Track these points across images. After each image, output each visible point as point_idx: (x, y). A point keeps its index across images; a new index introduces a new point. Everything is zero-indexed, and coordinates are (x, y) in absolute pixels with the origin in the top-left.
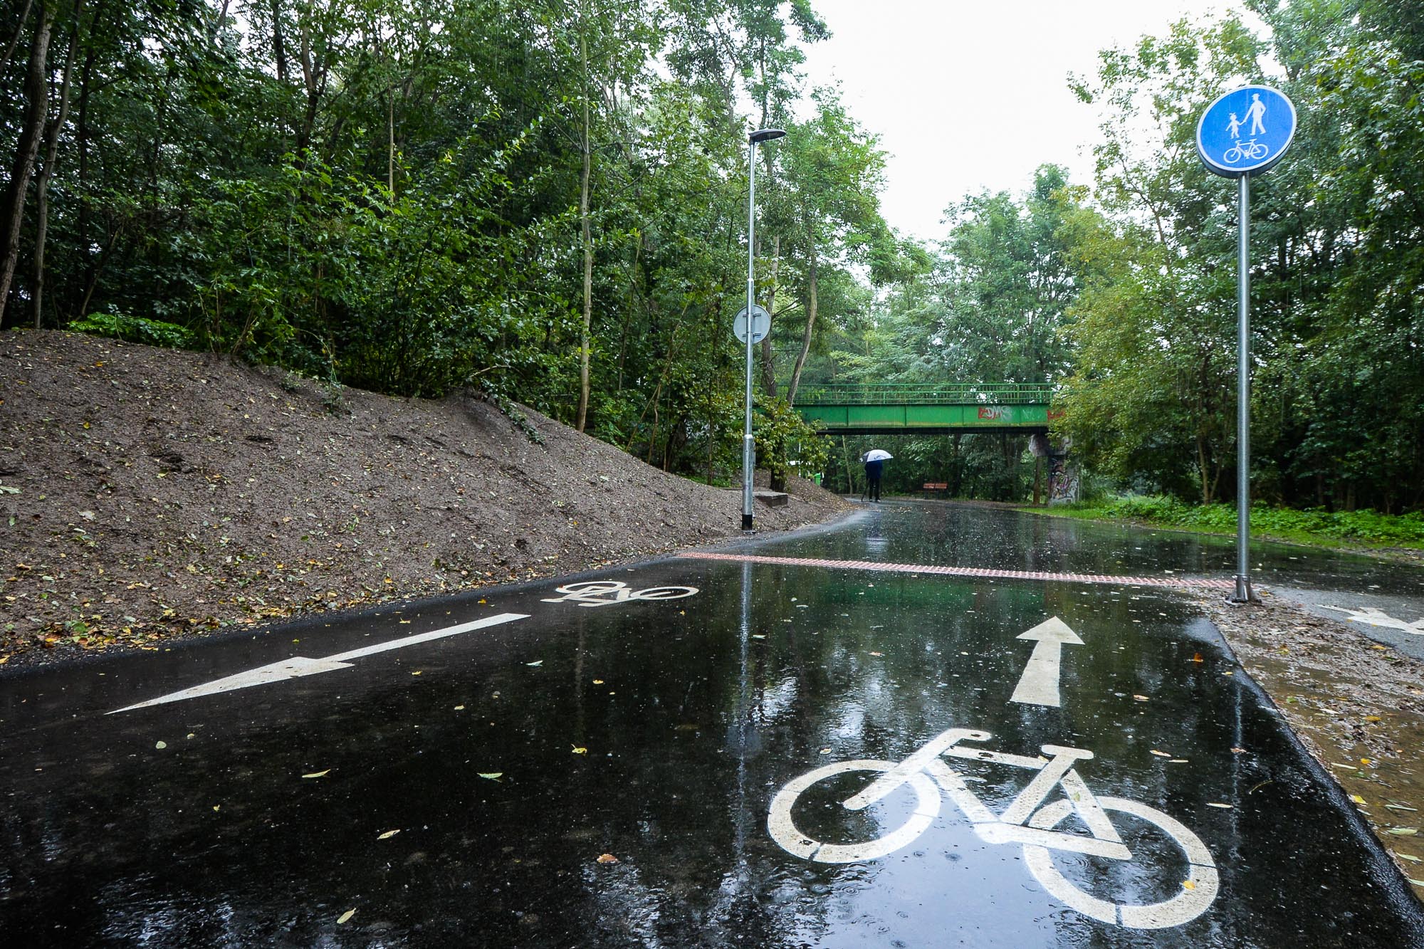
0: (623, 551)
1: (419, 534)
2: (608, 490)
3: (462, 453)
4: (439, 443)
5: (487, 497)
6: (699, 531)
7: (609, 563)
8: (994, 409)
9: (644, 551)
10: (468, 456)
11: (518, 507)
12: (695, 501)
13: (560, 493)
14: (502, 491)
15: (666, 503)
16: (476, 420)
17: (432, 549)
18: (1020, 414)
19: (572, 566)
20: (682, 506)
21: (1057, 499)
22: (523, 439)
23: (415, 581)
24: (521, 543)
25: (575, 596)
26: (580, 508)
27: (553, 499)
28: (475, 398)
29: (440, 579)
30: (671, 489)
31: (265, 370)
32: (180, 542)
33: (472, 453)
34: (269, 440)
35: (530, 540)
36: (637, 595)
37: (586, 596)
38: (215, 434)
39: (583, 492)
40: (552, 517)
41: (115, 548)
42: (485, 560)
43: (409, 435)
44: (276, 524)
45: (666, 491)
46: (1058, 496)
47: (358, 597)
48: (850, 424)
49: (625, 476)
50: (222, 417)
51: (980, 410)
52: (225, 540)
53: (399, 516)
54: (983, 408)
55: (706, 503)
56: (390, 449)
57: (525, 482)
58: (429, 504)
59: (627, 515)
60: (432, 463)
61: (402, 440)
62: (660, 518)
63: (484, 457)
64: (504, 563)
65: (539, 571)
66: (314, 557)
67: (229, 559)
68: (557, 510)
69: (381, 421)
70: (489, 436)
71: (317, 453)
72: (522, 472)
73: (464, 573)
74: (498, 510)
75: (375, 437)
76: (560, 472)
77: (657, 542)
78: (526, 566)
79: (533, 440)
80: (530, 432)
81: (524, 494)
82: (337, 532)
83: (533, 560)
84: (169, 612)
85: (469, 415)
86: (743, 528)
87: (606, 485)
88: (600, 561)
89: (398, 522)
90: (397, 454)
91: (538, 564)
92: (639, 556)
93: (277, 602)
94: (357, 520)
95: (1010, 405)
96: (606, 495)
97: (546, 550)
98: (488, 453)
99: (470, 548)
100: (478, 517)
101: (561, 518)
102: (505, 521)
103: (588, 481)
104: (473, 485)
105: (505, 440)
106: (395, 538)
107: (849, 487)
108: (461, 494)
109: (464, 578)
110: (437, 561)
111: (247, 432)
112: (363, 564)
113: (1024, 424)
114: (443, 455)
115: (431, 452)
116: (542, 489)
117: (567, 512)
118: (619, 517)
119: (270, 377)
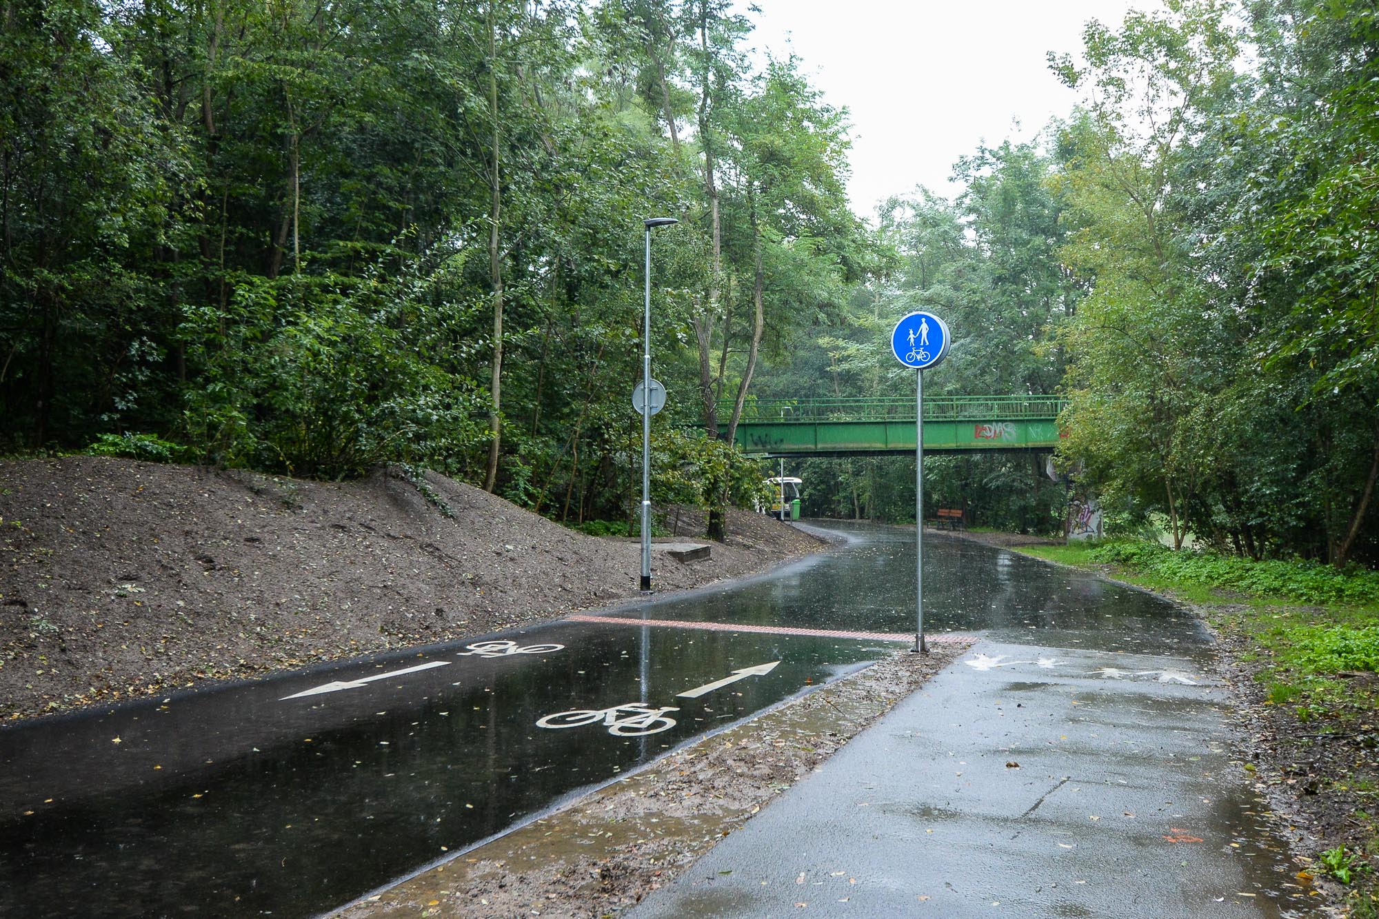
0: (522, 615)
1: (367, 607)
2: (512, 559)
3: (389, 535)
4: (370, 528)
5: (411, 574)
6: (595, 594)
7: (508, 626)
8: (994, 427)
9: (540, 614)
10: (394, 538)
11: (436, 582)
12: (598, 562)
13: (469, 565)
14: (422, 568)
15: (567, 568)
16: (398, 503)
17: (377, 618)
18: (1026, 431)
19: (479, 629)
20: (583, 569)
21: (1077, 535)
22: (437, 515)
23: (369, 641)
24: (439, 612)
25: (479, 651)
26: (487, 579)
27: (464, 572)
28: (393, 477)
29: (384, 639)
30: (575, 553)
31: (234, 474)
32: (229, 619)
33: (397, 535)
34: (257, 540)
35: (446, 608)
36: (521, 651)
37: (486, 650)
38: (225, 539)
39: (489, 563)
40: (463, 588)
41: (201, 624)
42: (415, 626)
43: (344, 522)
44: (278, 604)
45: (568, 555)
46: (1077, 531)
47: (337, 653)
48: (819, 446)
49: (530, 542)
50: (226, 525)
51: (977, 428)
52: (253, 617)
53: (352, 594)
54: (980, 426)
55: (610, 564)
56: (336, 537)
57: (440, 558)
58: (371, 584)
59: (528, 582)
60: (367, 547)
61: (343, 528)
62: (558, 583)
63: (407, 537)
64: (427, 627)
65: (453, 633)
66: (304, 626)
67: (258, 629)
68: (467, 582)
69: (325, 512)
70: (409, 516)
71: (290, 548)
72: (437, 549)
73: (400, 636)
74: (421, 585)
75: (323, 528)
76: (470, 544)
77: (553, 606)
78: (444, 630)
79: (447, 516)
80: (443, 507)
81: (440, 568)
82: (314, 608)
83: (448, 625)
84: (242, 661)
85: (390, 496)
86: (642, 589)
87: (510, 555)
88: (501, 625)
89: (352, 599)
90: (341, 542)
91: (453, 628)
92: (535, 619)
93: (293, 656)
94: (326, 599)
95: (1011, 421)
96: (510, 564)
97: (458, 616)
98: (409, 533)
99: (403, 617)
100: (406, 592)
101: (471, 588)
102: (428, 595)
103: (494, 552)
104: (400, 565)
105: (421, 517)
106: (352, 611)
107: (854, 510)
108: (392, 573)
109: (401, 639)
110: (382, 627)
111: (244, 536)
112: (335, 631)
113: (1030, 445)
114: (375, 539)
115: (365, 538)
116: (454, 563)
117: (475, 583)
118: (520, 585)
119: (240, 481)
